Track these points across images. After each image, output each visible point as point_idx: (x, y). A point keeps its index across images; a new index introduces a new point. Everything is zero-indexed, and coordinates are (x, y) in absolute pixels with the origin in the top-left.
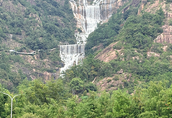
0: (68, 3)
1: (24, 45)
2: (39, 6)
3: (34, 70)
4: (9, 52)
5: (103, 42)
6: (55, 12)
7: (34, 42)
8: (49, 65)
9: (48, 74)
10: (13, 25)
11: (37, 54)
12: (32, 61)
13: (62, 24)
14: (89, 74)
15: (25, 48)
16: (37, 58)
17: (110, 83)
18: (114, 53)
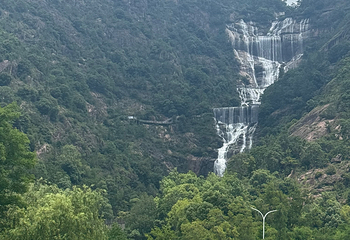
0: (224, 32)
1: (151, 108)
2: (173, 37)
3: (170, 152)
4: (127, 119)
5: (291, 103)
6: (202, 48)
7: (168, 101)
8: (195, 142)
9: (194, 159)
10: (131, 71)
11: (174, 123)
12: (167, 136)
13: (215, 70)
14: (283, 162)
15: (153, 113)
16: (175, 130)
17: (321, 180)
18: (322, 124)
